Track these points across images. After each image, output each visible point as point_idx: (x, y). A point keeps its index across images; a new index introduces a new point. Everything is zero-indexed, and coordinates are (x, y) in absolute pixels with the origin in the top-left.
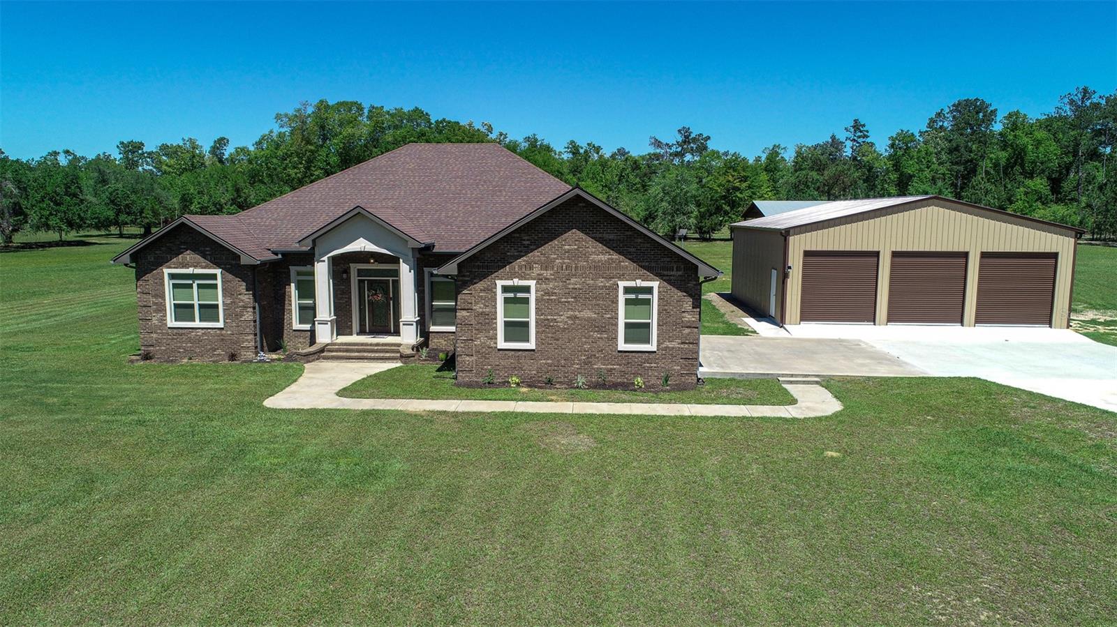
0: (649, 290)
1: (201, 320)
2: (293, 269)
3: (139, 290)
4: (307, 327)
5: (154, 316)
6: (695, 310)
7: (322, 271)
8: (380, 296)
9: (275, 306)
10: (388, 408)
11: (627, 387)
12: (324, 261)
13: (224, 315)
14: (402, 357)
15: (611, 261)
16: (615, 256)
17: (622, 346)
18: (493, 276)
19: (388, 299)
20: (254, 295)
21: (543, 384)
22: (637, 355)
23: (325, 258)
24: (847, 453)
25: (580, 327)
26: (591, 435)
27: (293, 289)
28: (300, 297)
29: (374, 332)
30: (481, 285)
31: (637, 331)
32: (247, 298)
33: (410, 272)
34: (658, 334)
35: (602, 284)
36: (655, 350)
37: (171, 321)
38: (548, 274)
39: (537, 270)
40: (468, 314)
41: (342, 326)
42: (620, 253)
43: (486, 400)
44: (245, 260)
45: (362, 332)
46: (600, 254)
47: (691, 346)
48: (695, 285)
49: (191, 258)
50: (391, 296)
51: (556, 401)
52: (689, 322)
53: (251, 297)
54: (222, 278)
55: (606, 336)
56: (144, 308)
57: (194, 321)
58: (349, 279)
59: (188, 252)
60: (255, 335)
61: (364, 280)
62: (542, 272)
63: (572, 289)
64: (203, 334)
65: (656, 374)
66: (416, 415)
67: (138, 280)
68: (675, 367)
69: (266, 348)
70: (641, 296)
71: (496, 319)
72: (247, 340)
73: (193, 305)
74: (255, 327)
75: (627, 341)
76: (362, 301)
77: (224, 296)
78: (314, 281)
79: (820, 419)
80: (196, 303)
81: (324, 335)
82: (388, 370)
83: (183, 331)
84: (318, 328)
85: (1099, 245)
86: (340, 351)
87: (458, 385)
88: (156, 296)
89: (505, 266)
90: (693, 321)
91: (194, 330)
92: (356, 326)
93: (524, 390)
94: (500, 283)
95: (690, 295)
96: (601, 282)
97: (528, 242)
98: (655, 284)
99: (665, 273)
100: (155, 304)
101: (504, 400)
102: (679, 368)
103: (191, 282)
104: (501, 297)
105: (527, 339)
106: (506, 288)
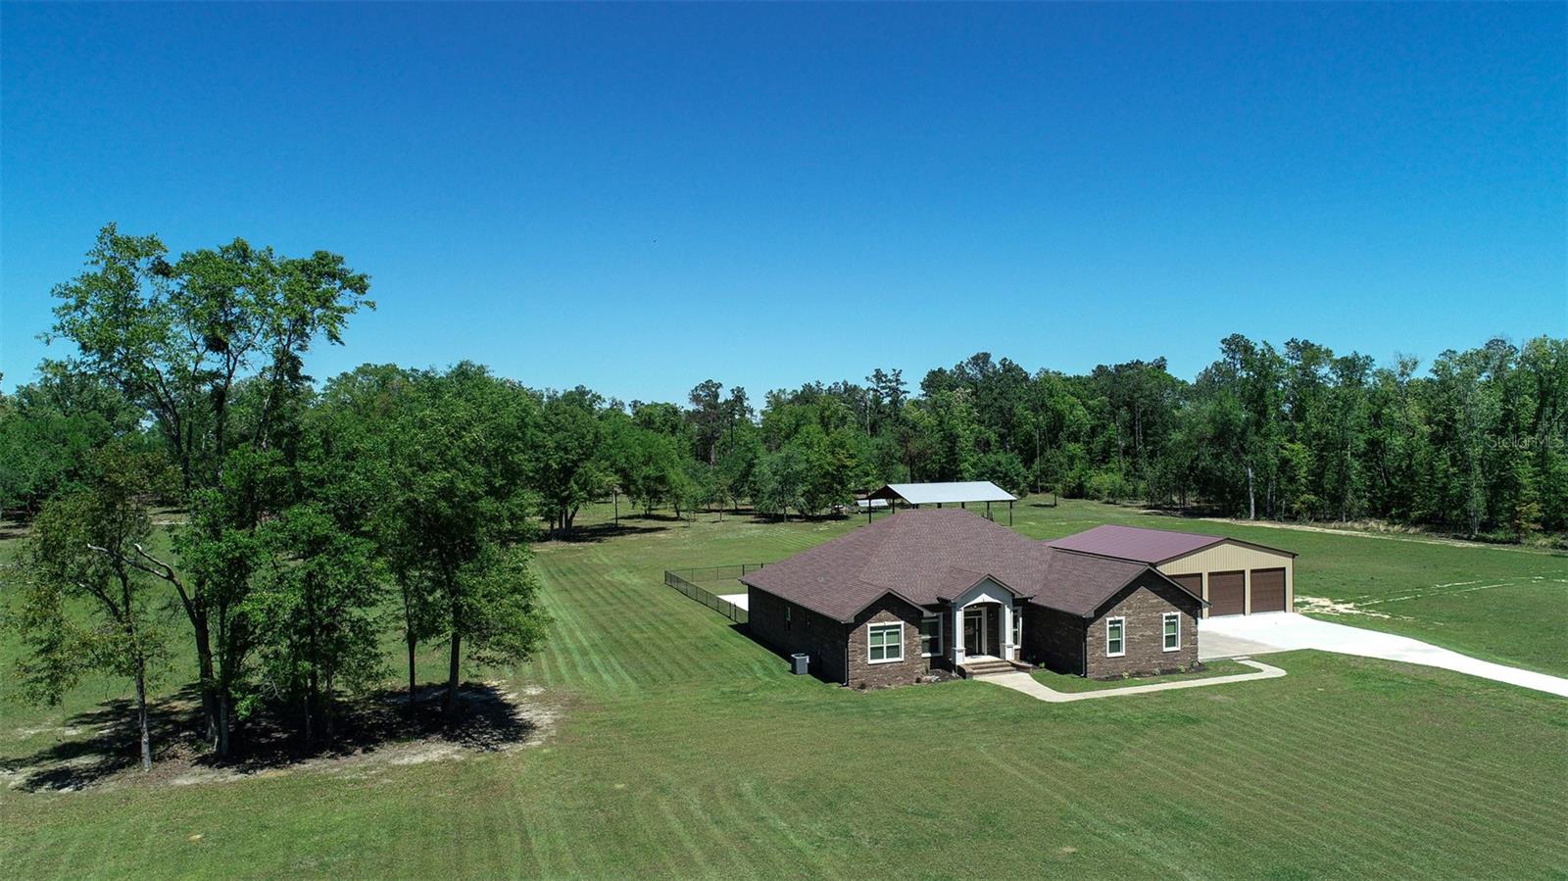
0: (1177, 617)
1: (887, 657)
3: (850, 640)
6: (1196, 625)
7: (961, 617)
11: (1176, 671)
13: (905, 652)
15: (1159, 602)
16: (1161, 600)
17: (1165, 649)
18: (1105, 615)
22: (1174, 653)
23: (962, 609)
25: (1145, 640)
29: (969, 654)
31: (1172, 640)
32: (919, 636)
33: (1010, 612)
34: (1181, 640)
35: (1156, 615)
36: (1179, 649)
37: (870, 660)
39: (1125, 611)
40: (1092, 639)
42: (1163, 598)
46: (1154, 599)
47: (1196, 642)
48: (1197, 611)
49: (887, 615)
51: (1168, 682)
54: (905, 627)
55: (1158, 644)
57: (884, 658)
59: (886, 611)
62: (1128, 611)
63: (1142, 619)
64: (889, 666)
68: (1188, 656)
70: (1174, 620)
71: (1106, 640)
74: (923, 658)
75: (1168, 645)
77: (905, 639)
80: (885, 646)
83: (877, 666)
84: (958, 655)
88: (861, 643)
89: (1111, 610)
90: (1195, 632)
91: (885, 665)
93: (1138, 679)
94: (1109, 619)
95: (1194, 617)
97: (1123, 596)
98: (1179, 613)
99: (1183, 606)
100: (860, 649)
101: (1145, 685)
103: (885, 631)
104: (1108, 628)
105: (1120, 650)
106: (1110, 622)
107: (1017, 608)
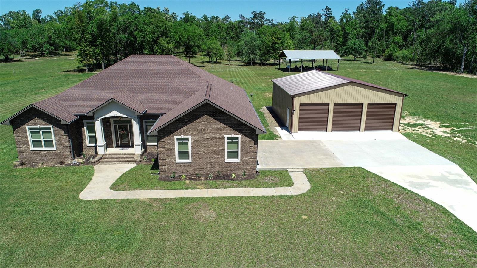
0: (237, 138)
1: (45, 147)
2: (85, 121)
3: (15, 135)
4: (93, 145)
5: (23, 146)
6: (255, 146)
7: (98, 125)
8: (124, 131)
9: (78, 137)
10: (132, 198)
11: (229, 177)
12: (99, 121)
13: (56, 145)
14: (135, 161)
15: (220, 127)
16: (223, 125)
17: (227, 160)
18: (173, 134)
19: (128, 132)
20: (68, 136)
21: (195, 177)
22: (233, 163)
23: (99, 119)
24: (310, 216)
25: (209, 153)
26: (215, 210)
27: (85, 130)
28: (89, 132)
29: (123, 146)
30: (168, 138)
32: (65, 137)
33: (137, 124)
34: (241, 155)
35: (218, 137)
36: (240, 161)
37: (32, 148)
38: (195, 133)
39: (191, 131)
40: (163, 150)
41: (108, 145)
42: (225, 124)
43: (172, 189)
44: (63, 122)
45: (117, 146)
46: (216, 125)
47: (254, 159)
48: (255, 136)
49: (38, 121)
50: (129, 131)
51: (201, 189)
52: (253, 150)
53: (67, 137)
54: (53, 129)
55: (220, 156)
56: (18, 143)
57: (42, 147)
58: (110, 125)
59: (36, 118)
60: (71, 152)
61: (117, 125)
62: (193, 132)
63: (206, 138)
64: (47, 152)
65: (240, 170)
66: (144, 202)
67: (14, 130)
68: (248, 168)
69: (76, 156)
70: (234, 141)
71: (175, 151)
72: (67, 155)
73: (41, 140)
74: (70, 149)
75: (229, 157)
76: (117, 135)
77: (55, 136)
78: (94, 126)
79: (301, 195)
81: (101, 151)
82: (131, 170)
83: (38, 152)
84: (99, 149)
85: (418, 69)
86: (109, 158)
87: (160, 179)
88: (23, 137)
89: (178, 130)
90: (255, 150)
91: (43, 151)
92: (114, 144)
93: (187, 182)
94: (176, 137)
95: (253, 140)
96: (217, 136)
97: (187, 121)
98: (239, 136)
99: (243, 132)
100: (23, 140)
101: (180, 189)
102: (249, 168)
103: (39, 131)
104: (176, 142)
105: (188, 158)
106: (178, 139)
107: (151, 120)
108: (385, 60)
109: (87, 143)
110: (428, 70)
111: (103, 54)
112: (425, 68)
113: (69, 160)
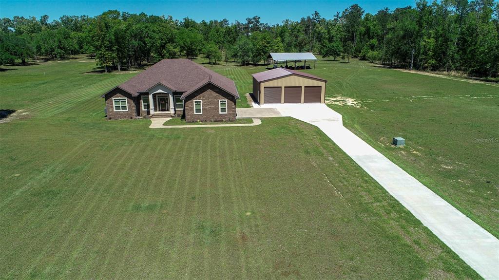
1: (122, 110)
2: (142, 96)
4: (146, 110)
5: (110, 109)
6: (235, 105)
7: (151, 97)
8: (164, 102)
10: (175, 127)
11: (221, 121)
12: (151, 95)
14: (172, 116)
15: (217, 96)
17: (220, 113)
18: (193, 99)
20: (135, 103)
21: (204, 121)
26: (215, 130)
27: (142, 101)
28: (144, 103)
29: (163, 110)
30: (190, 101)
31: (223, 110)
32: (133, 104)
33: (172, 97)
36: (227, 113)
38: (204, 98)
39: (202, 98)
40: (188, 107)
41: (155, 110)
42: (219, 94)
43: (193, 125)
44: (133, 96)
45: (159, 111)
46: (215, 94)
47: (234, 112)
50: (167, 102)
51: (208, 124)
56: (108, 107)
58: (156, 98)
60: (135, 113)
61: (159, 98)
65: (227, 118)
66: (181, 128)
67: (106, 101)
69: (138, 115)
73: (120, 106)
75: (221, 112)
76: (159, 103)
77: (128, 104)
78: (148, 98)
79: (256, 126)
81: (152, 112)
87: (186, 122)
88: (111, 104)
90: (235, 108)
92: (158, 109)
93: (201, 123)
94: (194, 101)
96: (215, 100)
97: (200, 92)
100: (111, 106)
101: (197, 125)
102: (232, 117)
104: (194, 104)
105: (200, 112)
106: (195, 102)
107: (179, 95)
108: (360, 60)
109: (143, 109)
110: (388, 68)
111: (119, 57)
112: (386, 66)
113: (135, 117)
